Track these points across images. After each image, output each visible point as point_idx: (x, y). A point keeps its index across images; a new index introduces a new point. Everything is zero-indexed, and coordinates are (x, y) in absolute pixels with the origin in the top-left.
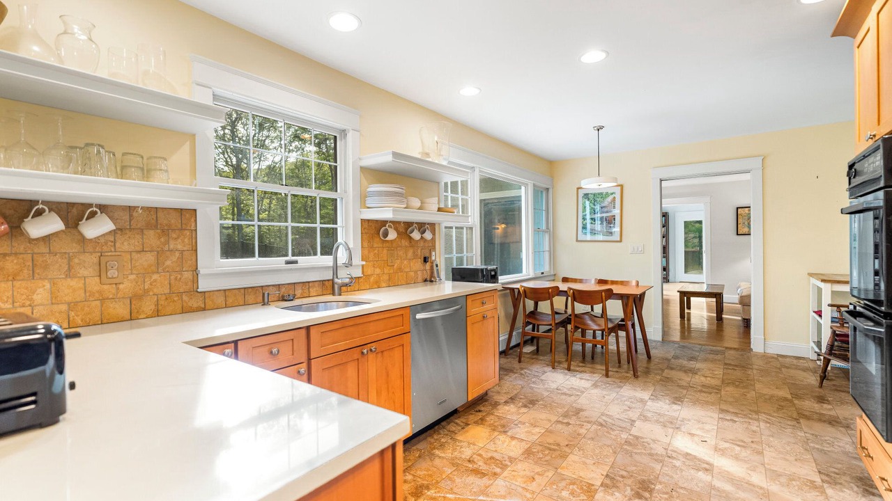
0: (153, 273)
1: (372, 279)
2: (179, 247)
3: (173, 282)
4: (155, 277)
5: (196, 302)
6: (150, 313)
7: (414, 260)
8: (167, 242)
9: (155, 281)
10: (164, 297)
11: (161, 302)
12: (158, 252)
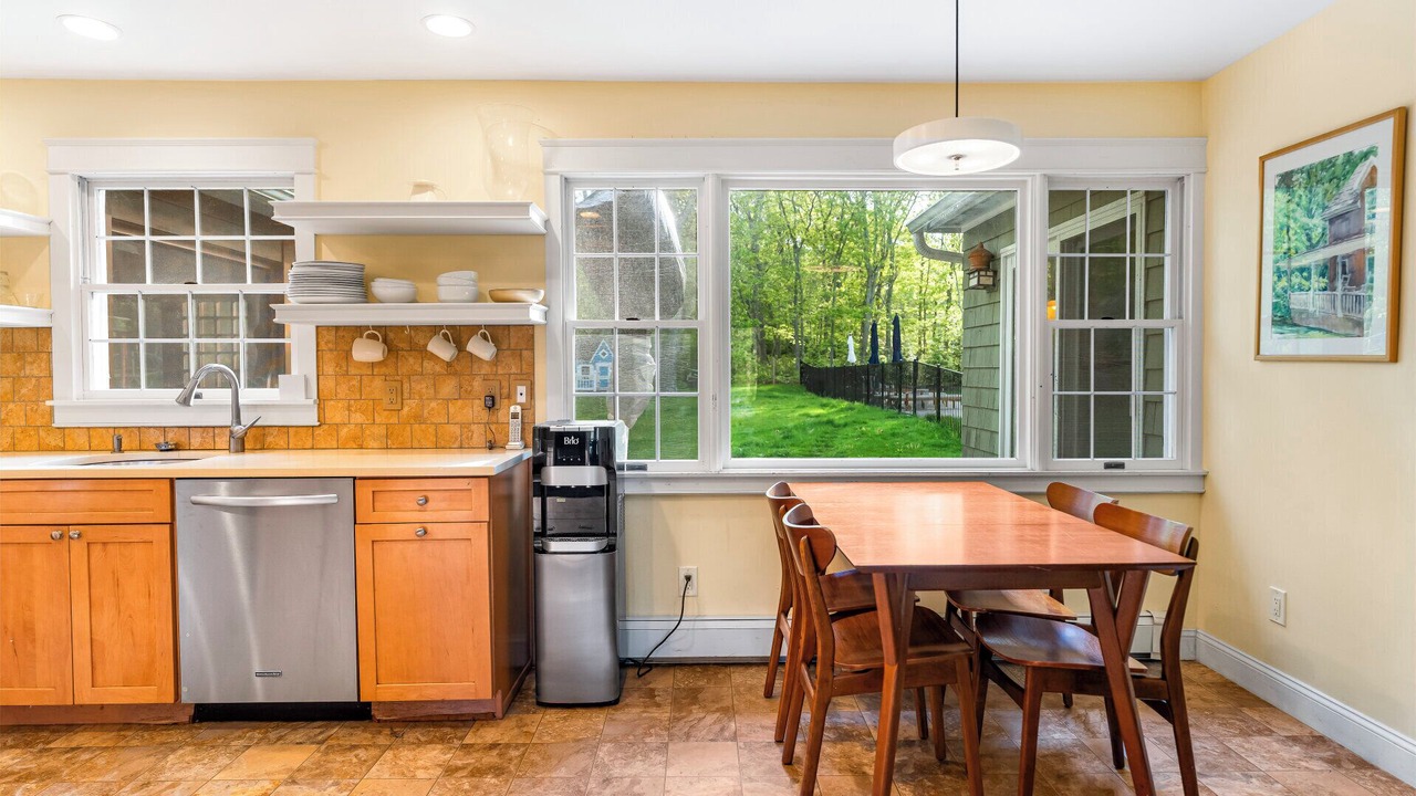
0: (8, 401)
1: (344, 432)
2: (36, 372)
3: (29, 413)
4: (11, 406)
5: (53, 440)
6: (6, 446)
7: (460, 402)
8: (23, 368)
9: (11, 410)
10: (19, 430)
11: (17, 436)
12: (14, 378)
